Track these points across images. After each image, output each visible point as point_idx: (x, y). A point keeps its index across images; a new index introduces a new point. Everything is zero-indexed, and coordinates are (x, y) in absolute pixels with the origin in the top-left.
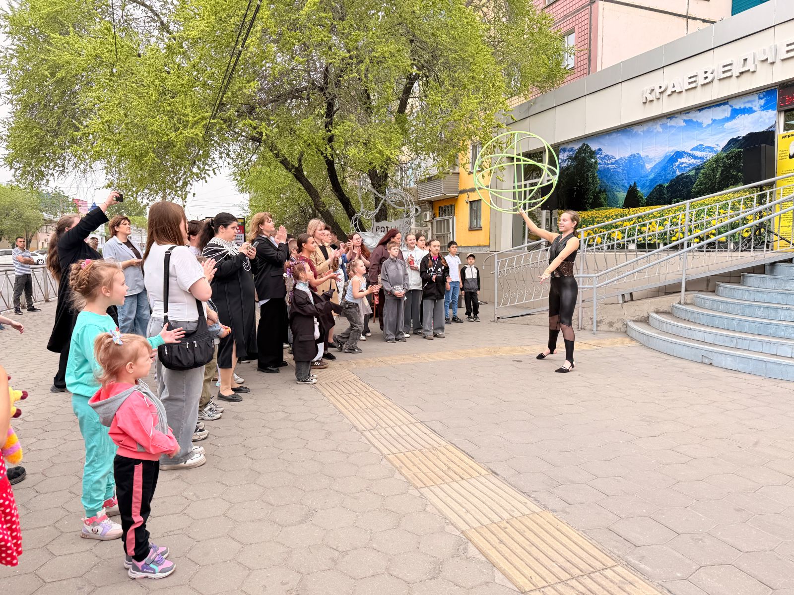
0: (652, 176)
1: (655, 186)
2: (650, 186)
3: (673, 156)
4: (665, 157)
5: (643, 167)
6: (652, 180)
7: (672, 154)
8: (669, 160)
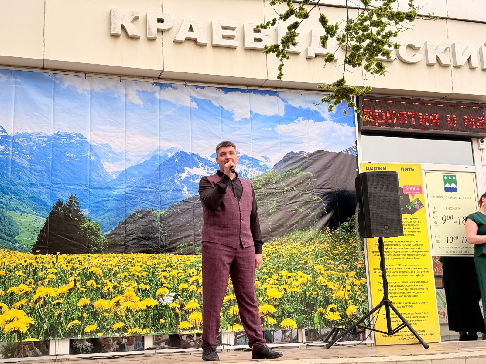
0: (121, 190)
1: (131, 212)
2: (118, 210)
3: (173, 158)
4: (154, 158)
5: (95, 166)
6: (121, 199)
7: (170, 155)
8: (164, 164)
